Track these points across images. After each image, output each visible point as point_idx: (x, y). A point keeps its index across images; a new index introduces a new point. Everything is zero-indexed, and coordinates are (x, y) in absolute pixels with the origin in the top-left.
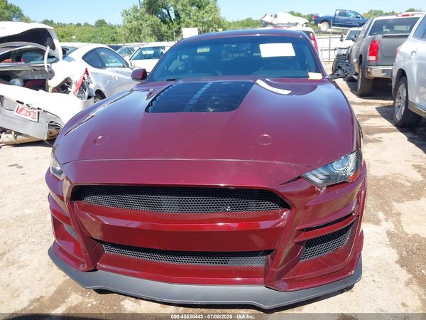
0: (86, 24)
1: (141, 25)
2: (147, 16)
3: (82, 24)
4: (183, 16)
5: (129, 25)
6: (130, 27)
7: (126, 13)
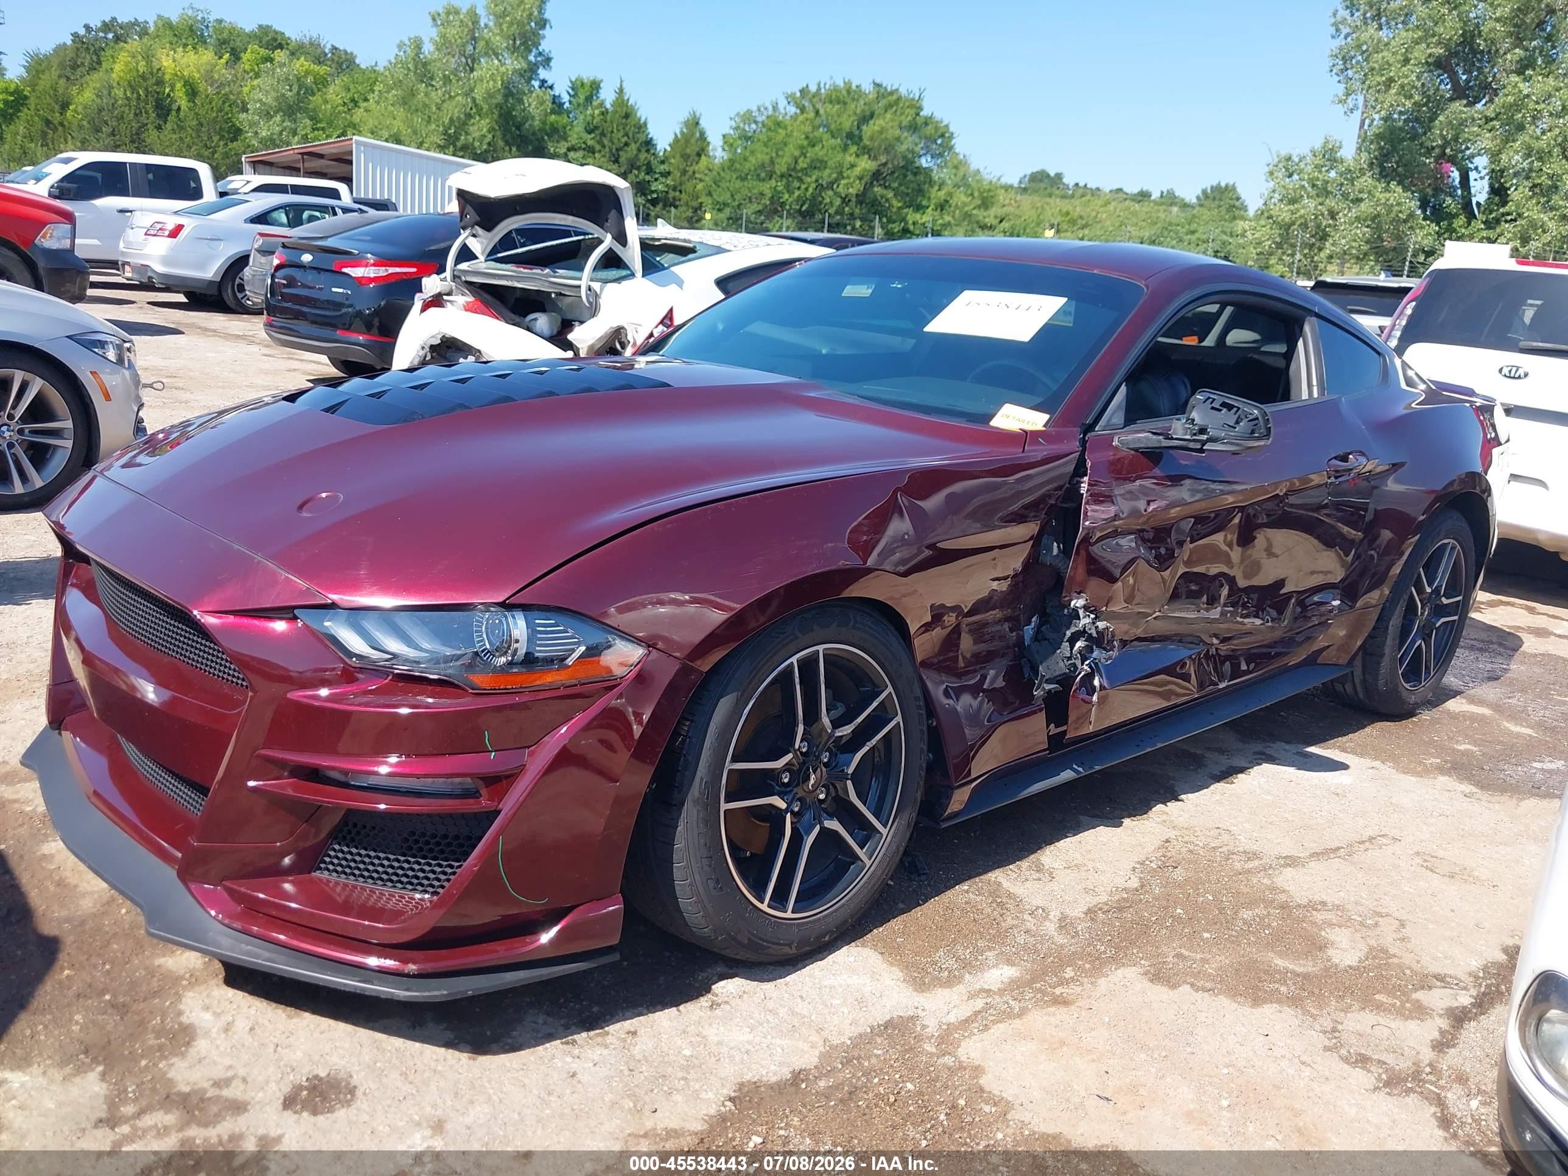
0: (1170, 199)
1: (1333, 215)
2: (1367, 181)
3: (1155, 195)
4: (1518, 193)
5: (1284, 213)
6: (1286, 217)
7: (1288, 166)
